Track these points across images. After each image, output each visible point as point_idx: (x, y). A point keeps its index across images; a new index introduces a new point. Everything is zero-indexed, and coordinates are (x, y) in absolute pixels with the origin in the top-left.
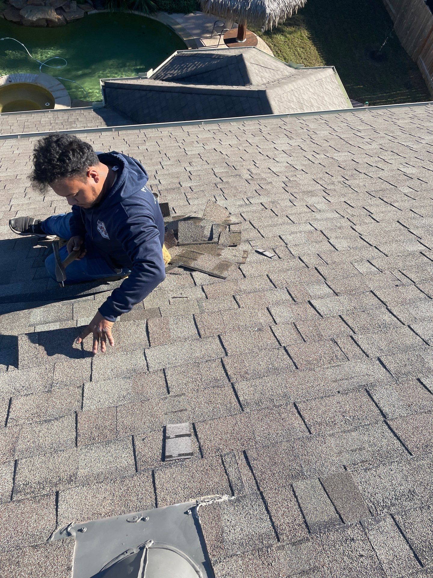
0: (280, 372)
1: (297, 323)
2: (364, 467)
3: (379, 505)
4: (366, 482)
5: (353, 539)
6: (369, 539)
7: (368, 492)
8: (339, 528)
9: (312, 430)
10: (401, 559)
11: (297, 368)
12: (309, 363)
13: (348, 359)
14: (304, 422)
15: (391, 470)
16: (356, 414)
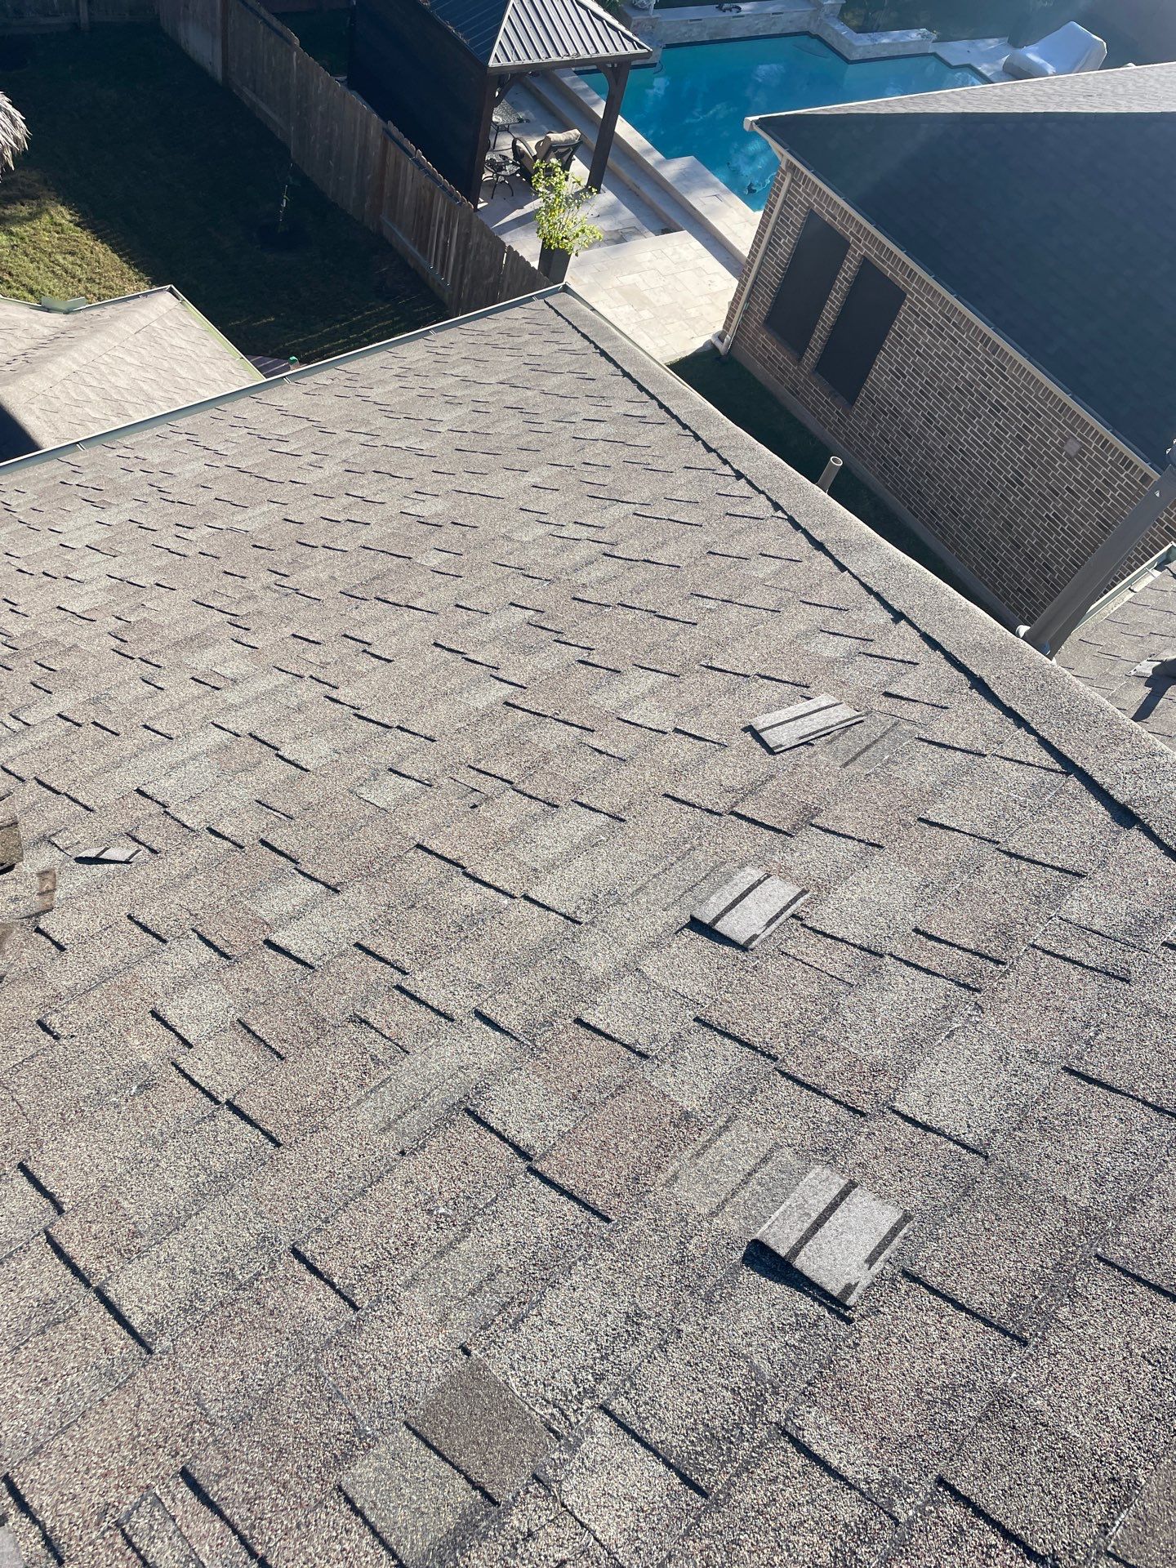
0: (232, 1180)
1: (248, 1019)
2: (511, 1321)
3: (570, 1398)
4: (524, 1357)
5: (530, 1534)
6: (565, 1507)
7: (536, 1381)
8: (488, 1528)
9: (359, 1297)
10: (653, 1509)
11: (278, 1145)
12: (307, 1112)
13: (404, 1051)
14: (332, 1285)
15: (574, 1289)
16: (459, 1188)
